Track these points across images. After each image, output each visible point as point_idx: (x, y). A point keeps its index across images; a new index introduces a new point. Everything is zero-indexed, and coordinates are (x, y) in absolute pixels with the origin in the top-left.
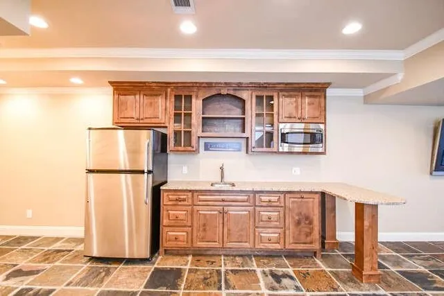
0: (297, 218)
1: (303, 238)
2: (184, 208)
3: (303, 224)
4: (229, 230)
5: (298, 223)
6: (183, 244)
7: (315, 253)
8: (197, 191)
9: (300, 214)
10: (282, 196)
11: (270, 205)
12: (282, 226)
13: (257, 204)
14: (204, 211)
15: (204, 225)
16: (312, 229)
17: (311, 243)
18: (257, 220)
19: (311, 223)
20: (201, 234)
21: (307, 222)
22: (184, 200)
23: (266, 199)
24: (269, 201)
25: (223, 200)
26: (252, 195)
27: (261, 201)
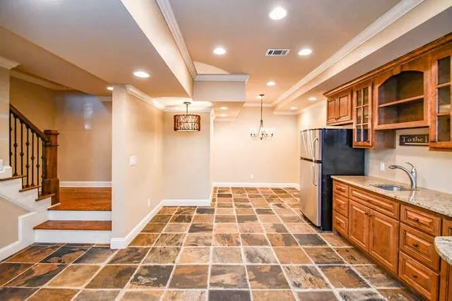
2: (344, 198)
4: (374, 238)
10: (437, 221)
11: (418, 226)
13: (401, 220)
14: (356, 207)
18: (402, 241)
20: (354, 228)
23: (414, 216)
24: (417, 221)
25: (369, 201)
26: (397, 204)
27: (407, 217)
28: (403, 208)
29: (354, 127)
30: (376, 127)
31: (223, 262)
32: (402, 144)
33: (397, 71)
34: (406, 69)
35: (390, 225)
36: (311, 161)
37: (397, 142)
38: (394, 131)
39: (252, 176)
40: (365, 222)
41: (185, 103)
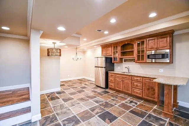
0: (148, 87)
1: (150, 95)
2: (113, 78)
3: (150, 90)
4: (124, 86)
5: (148, 89)
6: (113, 87)
7: (157, 103)
8: (116, 73)
9: (149, 86)
10: (142, 78)
11: (137, 81)
12: (142, 89)
13: (133, 80)
14: (118, 79)
15: (118, 83)
16: (155, 93)
17: (154, 98)
18: (133, 85)
19: (154, 90)
20: (117, 85)
21: (152, 90)
22: (113, 76)
23: (136, 78)
24: (137, 79)
25: (123, 77)
26: (131, 77)
27: (134, 79)
28: (133, 77)
29: (112, 57)
30: (120, 57)
31: (90, 107)
32: (125, 61)
33: (126, 43)
34: (129, 43)
35: (130, 82)
36: (102, 67)
37: (123, 61)
38: (123, 58)
39: (69, 76)
40: (121, 83)
41: (53, 43)
